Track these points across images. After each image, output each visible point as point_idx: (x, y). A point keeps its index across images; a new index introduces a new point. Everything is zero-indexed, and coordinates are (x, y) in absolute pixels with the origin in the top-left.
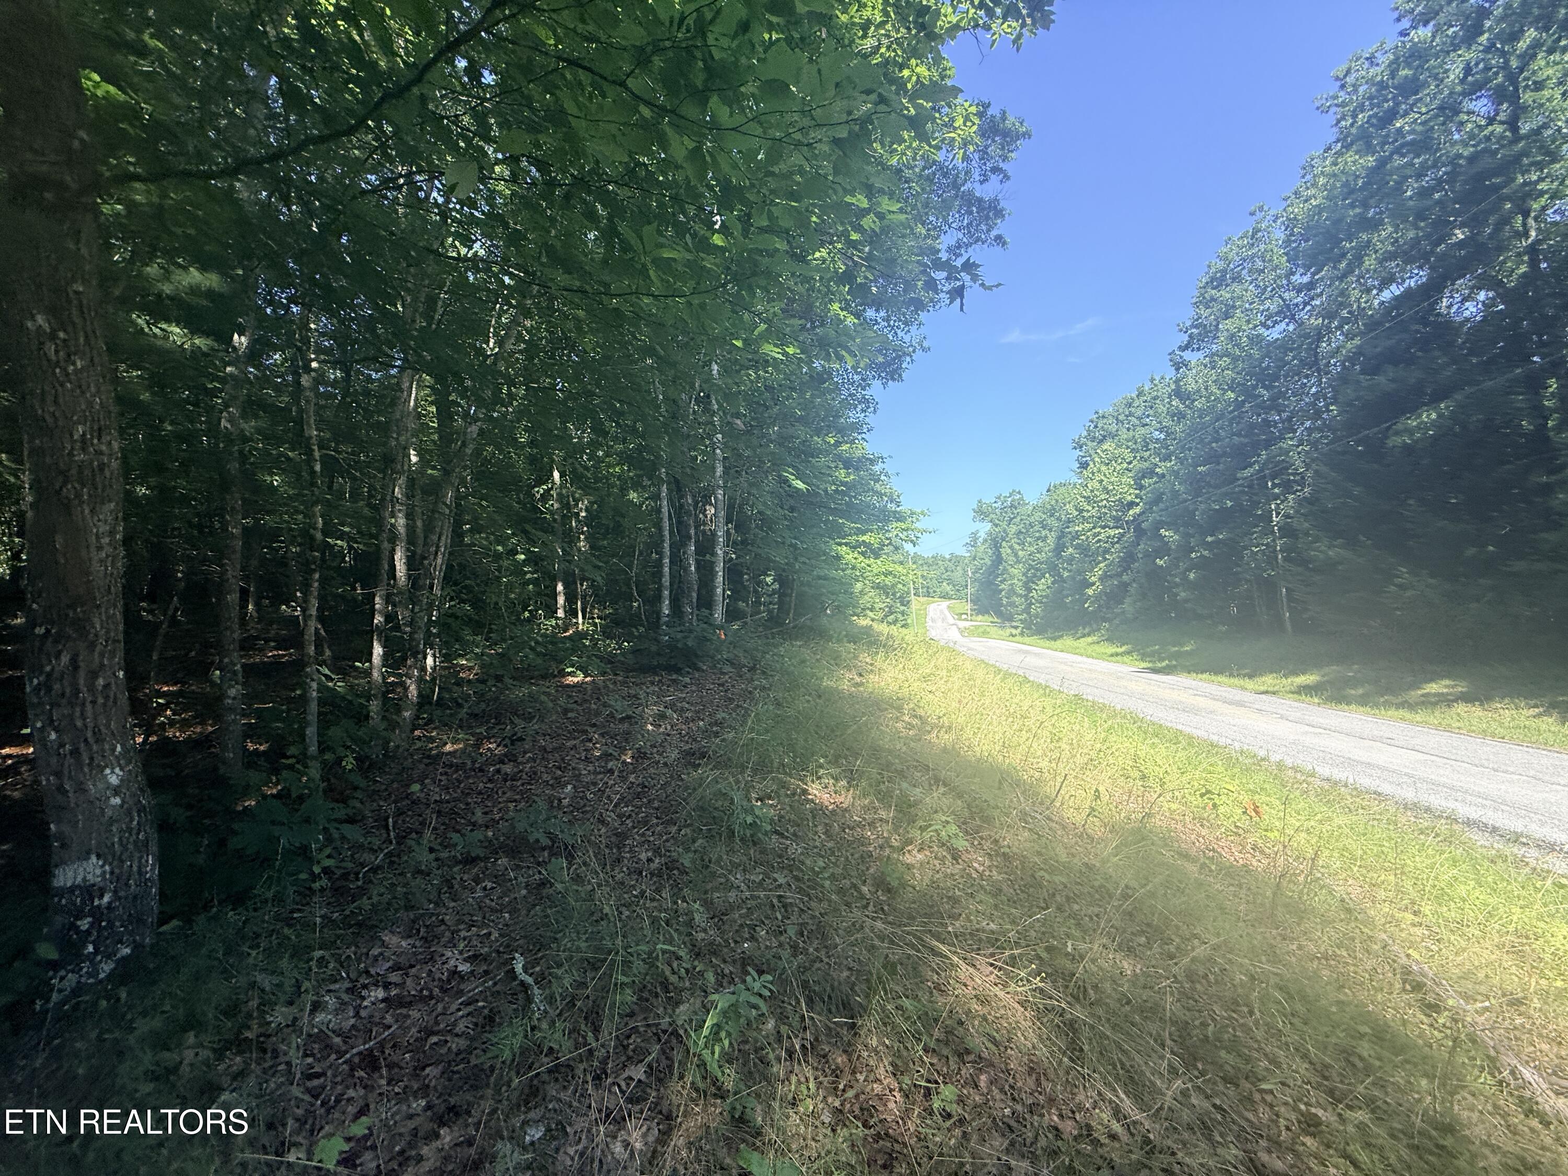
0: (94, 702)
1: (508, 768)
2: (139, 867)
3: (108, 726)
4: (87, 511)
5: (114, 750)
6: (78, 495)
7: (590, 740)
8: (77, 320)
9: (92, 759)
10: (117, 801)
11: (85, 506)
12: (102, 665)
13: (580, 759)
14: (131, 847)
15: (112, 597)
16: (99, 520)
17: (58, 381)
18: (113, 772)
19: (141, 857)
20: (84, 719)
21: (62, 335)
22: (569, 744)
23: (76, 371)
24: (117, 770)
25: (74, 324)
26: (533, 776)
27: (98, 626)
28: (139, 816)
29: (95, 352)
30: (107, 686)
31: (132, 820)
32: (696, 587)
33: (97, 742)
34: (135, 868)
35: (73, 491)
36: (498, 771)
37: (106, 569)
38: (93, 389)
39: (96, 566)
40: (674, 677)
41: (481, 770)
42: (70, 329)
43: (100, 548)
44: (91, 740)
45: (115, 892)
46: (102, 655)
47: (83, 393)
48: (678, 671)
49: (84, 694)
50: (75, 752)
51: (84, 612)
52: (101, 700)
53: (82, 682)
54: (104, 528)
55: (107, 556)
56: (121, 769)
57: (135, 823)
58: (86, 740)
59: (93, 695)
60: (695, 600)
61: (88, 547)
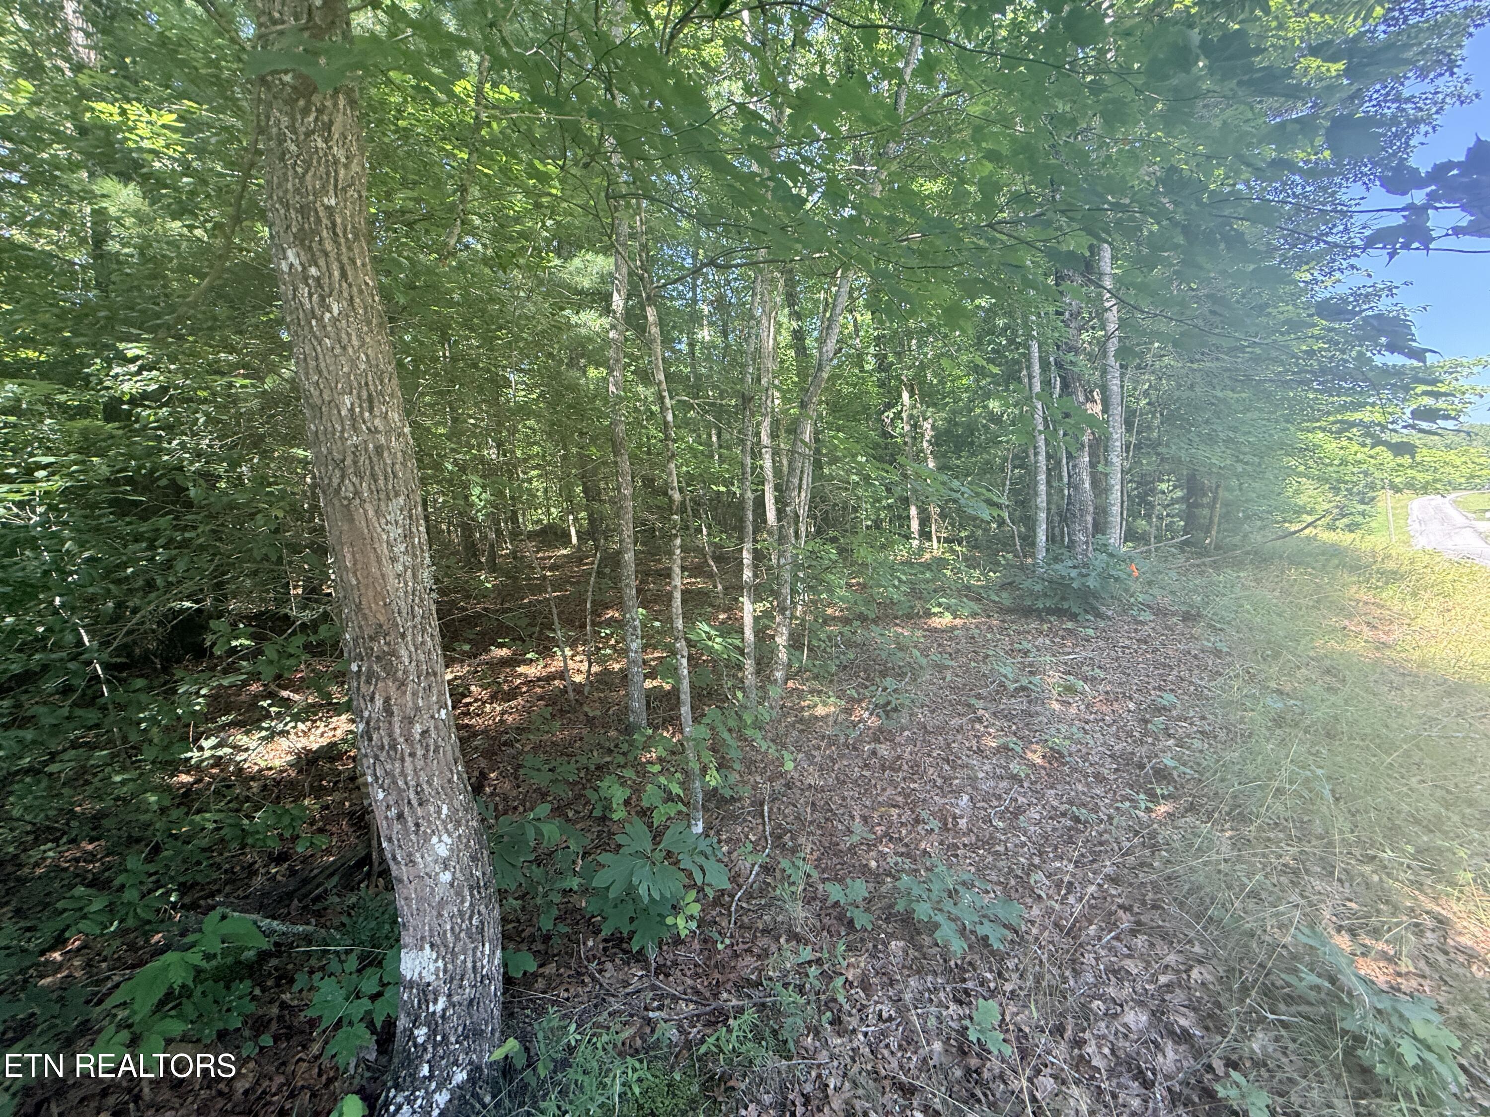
0: (412, 755)
1: (884, 750)
2: (474, 962)
3: (429, 783)
4: (371, 513)
5: (439, 812)
6: (356, 493)
7: (980, 720)
8: (329, 246)
9: (417, 825)
10: (446, 877)
11: (367, 506)
12: (418, 709)
13: (970, 749)
14: (463, 935)
15: (418, 620)
16: (387, 523)
17: (316, 338)
18: (440, 841)
19: (476, 947)
20: (405, 776)
21: (313, 271)
22: (955, 722)
23: (335, 320)
24: (445, 837)
25: (326, 254)
26: (916, 770)
27: (406, 661)
28: (472, 895)
29: (355, 289)
30: (425, 733)
31: (463, 902)
32: (1091, 509)
33: (420, 805)
34: (469, 965)
35: (351, 489)
36: (874, 753)
37: (406, 584)
38: (355, 342)
39: (393, 582)
40: (1070, 625)
41: (855, 749)
42: (322, 262)
43: (394, 560)
44: (415, 802)
45: (449, 996)
46: (415, 694)
47: (344, 348)
48: (1074, 617)
49: (402, 746)
50: (400, 816)
51: (388, 644)
52: (420, 752)
53: (398, 731)
54: (396, 532)
55: (406, 569)
56: (450, 835)
57: (467, 904)
58: (409, 802)
59: (412, 746)
60: (1090, 526)
61: (379, 560)
